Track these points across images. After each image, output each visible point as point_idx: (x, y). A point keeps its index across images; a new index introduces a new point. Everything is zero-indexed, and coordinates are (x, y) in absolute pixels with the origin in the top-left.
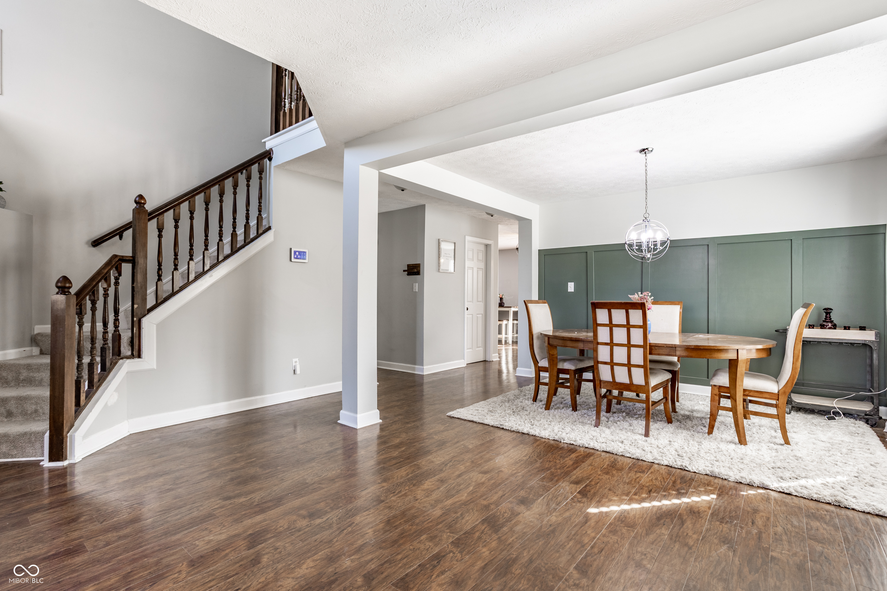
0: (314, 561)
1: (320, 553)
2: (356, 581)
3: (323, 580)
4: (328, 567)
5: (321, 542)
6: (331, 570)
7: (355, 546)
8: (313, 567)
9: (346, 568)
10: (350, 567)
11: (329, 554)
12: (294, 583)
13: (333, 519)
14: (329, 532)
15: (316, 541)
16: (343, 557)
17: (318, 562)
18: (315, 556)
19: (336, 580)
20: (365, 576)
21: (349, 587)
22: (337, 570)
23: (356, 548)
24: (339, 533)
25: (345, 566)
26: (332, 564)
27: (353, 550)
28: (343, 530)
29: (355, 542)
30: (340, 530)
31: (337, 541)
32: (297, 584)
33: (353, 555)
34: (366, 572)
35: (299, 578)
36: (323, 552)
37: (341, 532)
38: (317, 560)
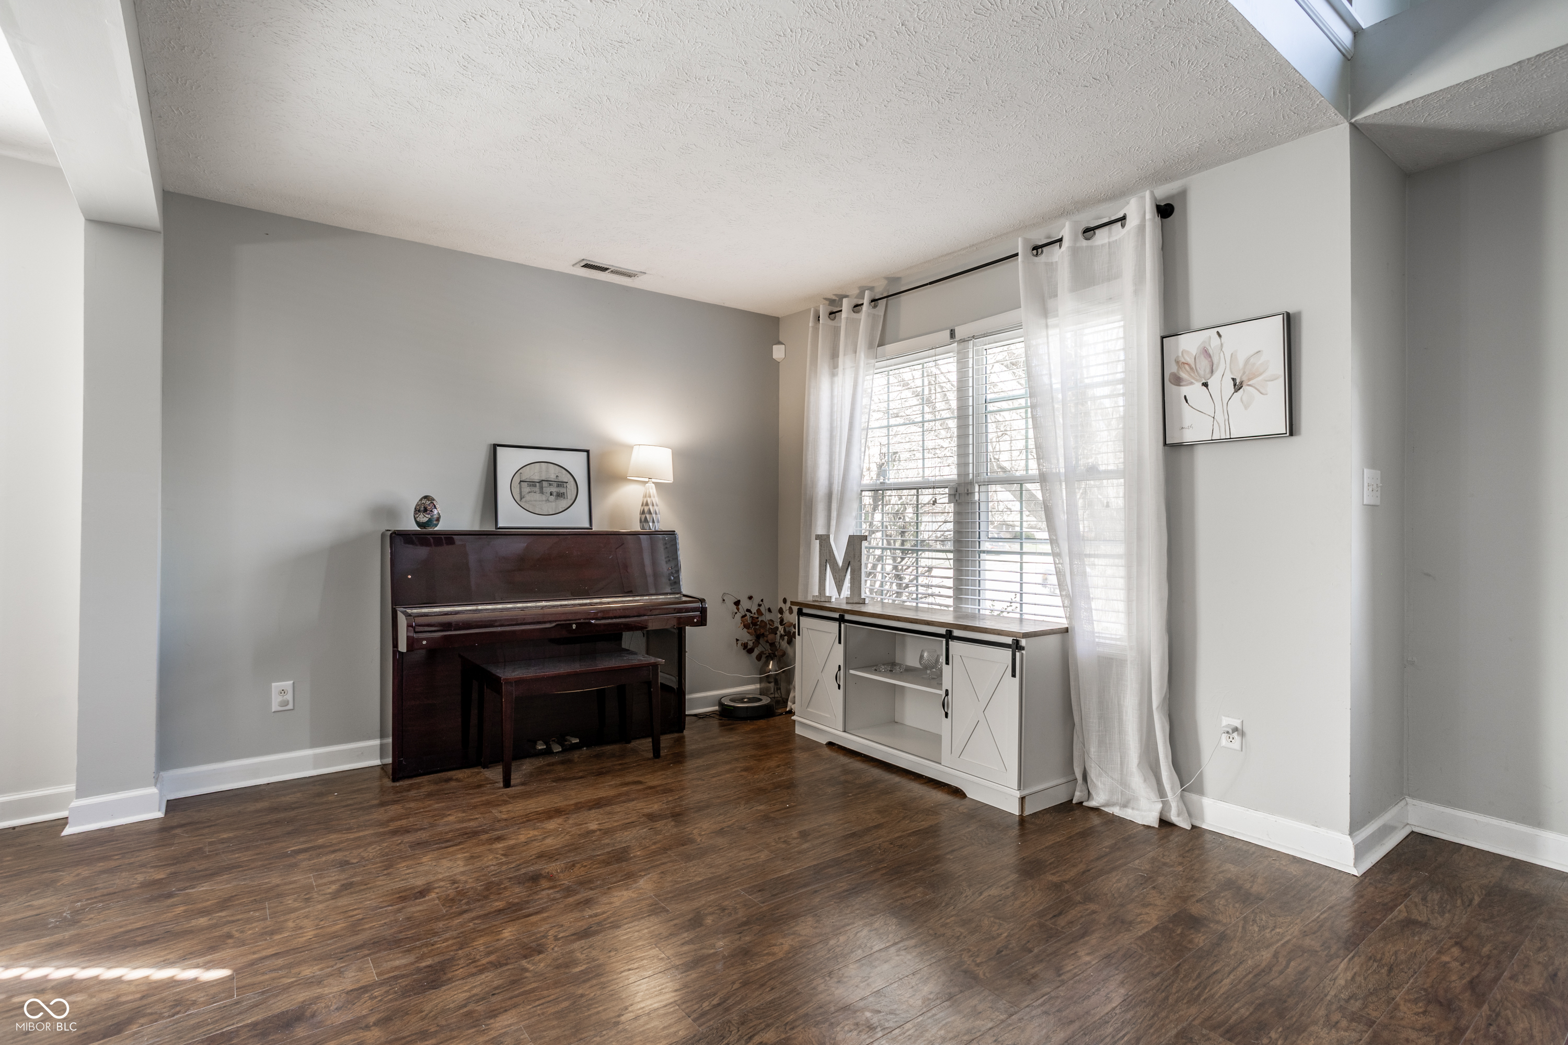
0: (774, 954)
1: (763, 964)
2: (713, 921)
3: (758, 927)
4: (750, 942)
5: (763, 985)
6: (747, 938)
7: (704, 969)
8: (773, 946)
9: (724, 938)
10: (718, 939)
11: (749, 961)
12: (796, 929)
13: (736, 1037)
14: (746, 1005)
15: (772, 989)
16: (726, 953)
17: (766, 952)
18: (771, 961)
19: (739, 926)
20: (701, 925)
21: (724, 916)
22: (738, 936)
23: (702, 966)
24: (729, 998)
25: (726, 940)
26: (744, 946)
27: (709, 963)
28: (719, 1005)
29: (702, 976)
30: (725, 1005)
31: (734, 983)
32: (793, 927)
33: (709, 956)
34: (698, 930)
35: (792, 934)
36: (759, 966)
37: (724, 1002)
38: (768, 954)
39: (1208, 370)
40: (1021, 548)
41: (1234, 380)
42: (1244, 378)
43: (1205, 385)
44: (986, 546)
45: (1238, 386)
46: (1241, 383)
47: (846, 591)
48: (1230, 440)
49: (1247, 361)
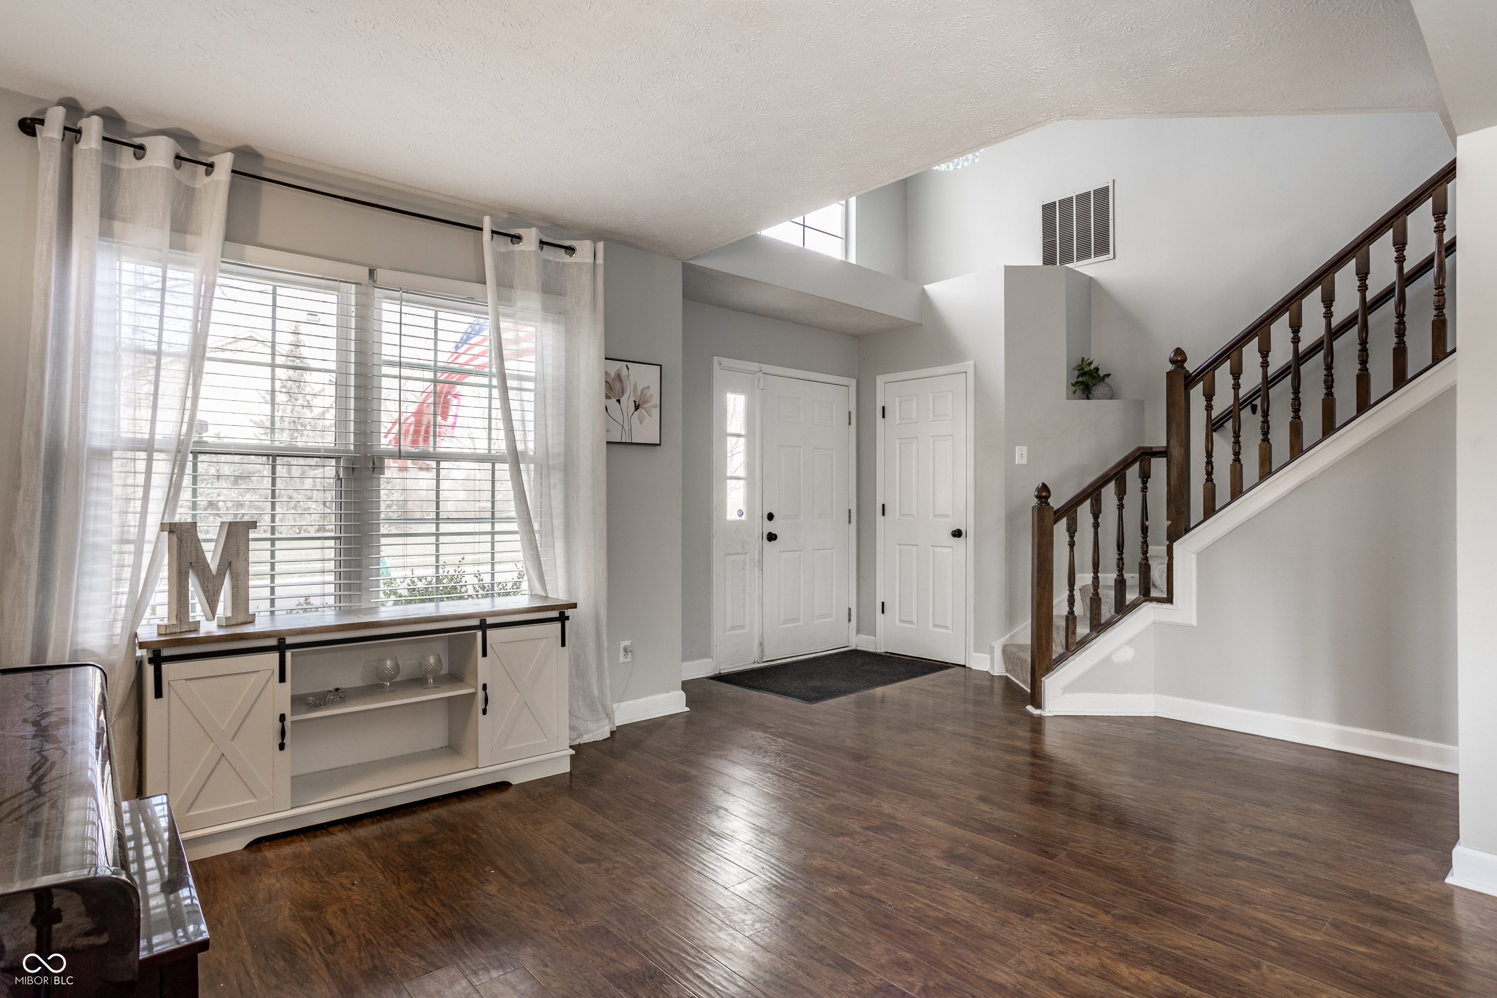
39: (620, 391)
40: (437, 529)
41: (635, 402)
42: (641, 403)
43: (619, 401)
44: (383, 530)
45: (637, 407)
46: (639, 405)
47: (223, 608)
48: (632, 444)
49: (642, 391)
